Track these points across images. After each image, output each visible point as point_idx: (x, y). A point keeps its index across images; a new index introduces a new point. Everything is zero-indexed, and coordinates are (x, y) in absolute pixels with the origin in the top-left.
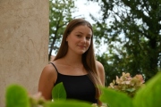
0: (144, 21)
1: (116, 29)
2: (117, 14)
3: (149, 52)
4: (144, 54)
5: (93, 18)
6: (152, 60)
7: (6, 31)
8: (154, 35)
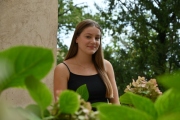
0: (153, 13)
1: (122, 20)
2: (124, 4)
3: (158, 47)
4: (152, 49)
5: (98, 8)
6: (160, 55)
7: (14, 26)
8: (163, 29)
